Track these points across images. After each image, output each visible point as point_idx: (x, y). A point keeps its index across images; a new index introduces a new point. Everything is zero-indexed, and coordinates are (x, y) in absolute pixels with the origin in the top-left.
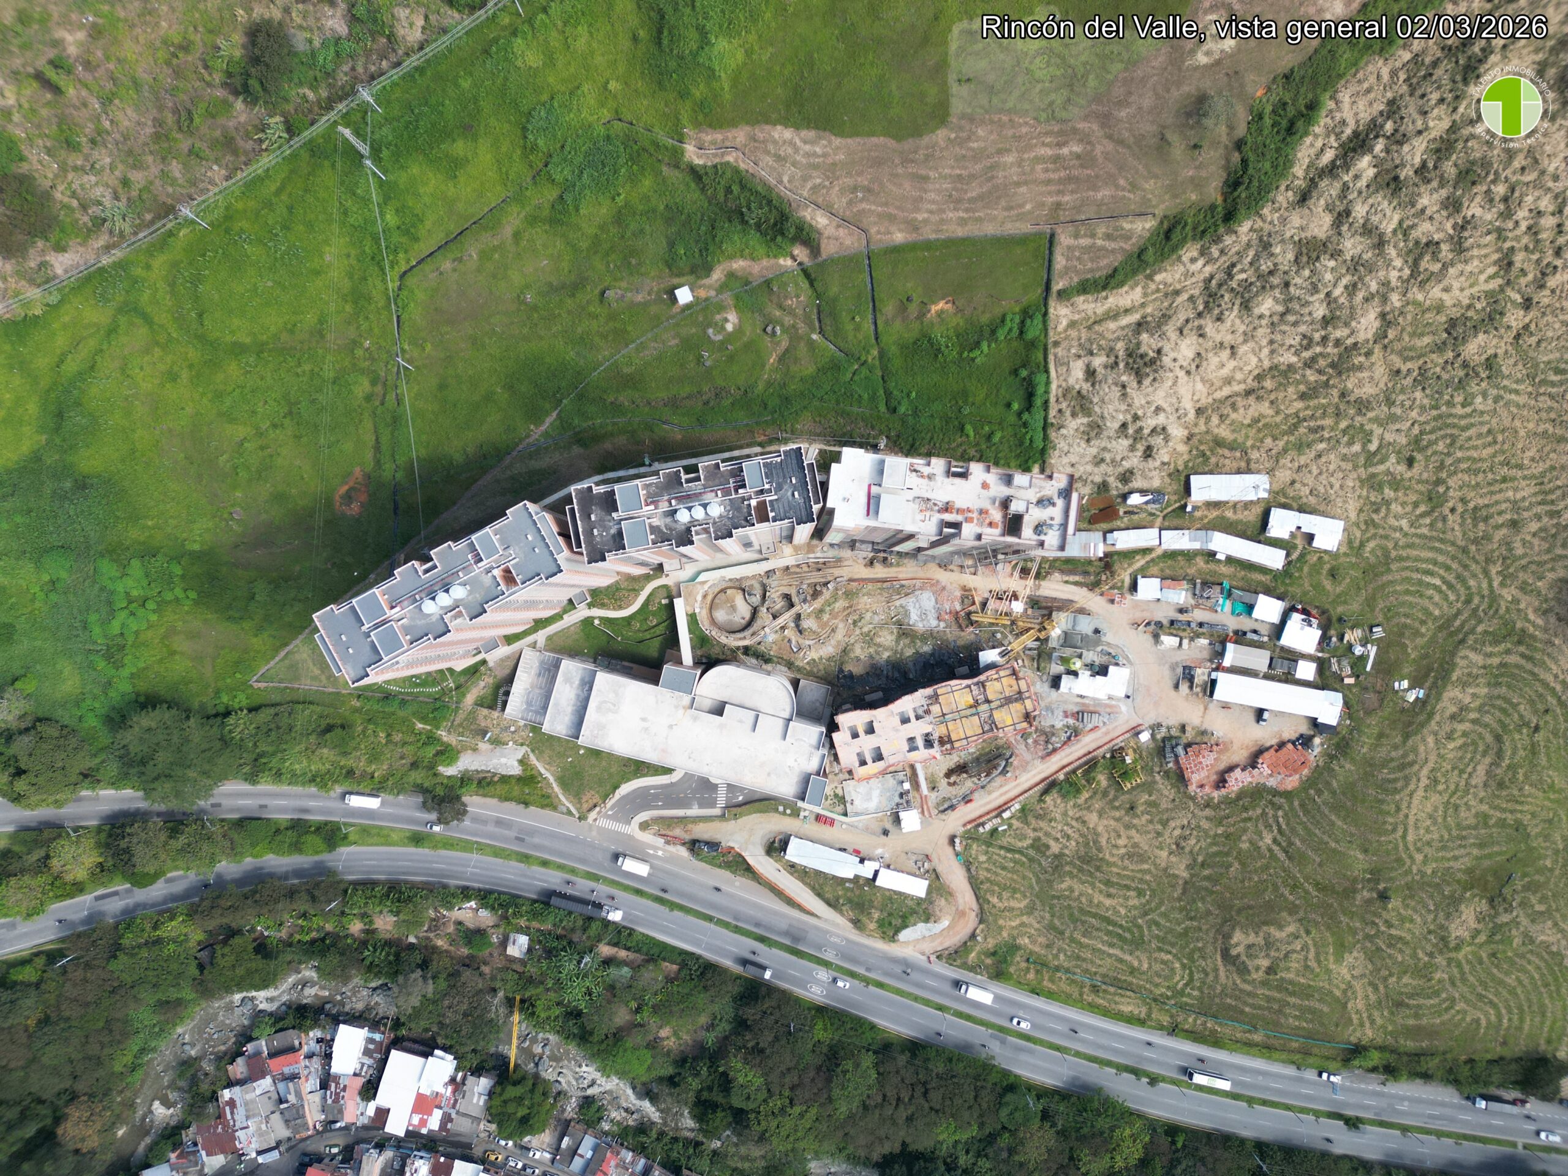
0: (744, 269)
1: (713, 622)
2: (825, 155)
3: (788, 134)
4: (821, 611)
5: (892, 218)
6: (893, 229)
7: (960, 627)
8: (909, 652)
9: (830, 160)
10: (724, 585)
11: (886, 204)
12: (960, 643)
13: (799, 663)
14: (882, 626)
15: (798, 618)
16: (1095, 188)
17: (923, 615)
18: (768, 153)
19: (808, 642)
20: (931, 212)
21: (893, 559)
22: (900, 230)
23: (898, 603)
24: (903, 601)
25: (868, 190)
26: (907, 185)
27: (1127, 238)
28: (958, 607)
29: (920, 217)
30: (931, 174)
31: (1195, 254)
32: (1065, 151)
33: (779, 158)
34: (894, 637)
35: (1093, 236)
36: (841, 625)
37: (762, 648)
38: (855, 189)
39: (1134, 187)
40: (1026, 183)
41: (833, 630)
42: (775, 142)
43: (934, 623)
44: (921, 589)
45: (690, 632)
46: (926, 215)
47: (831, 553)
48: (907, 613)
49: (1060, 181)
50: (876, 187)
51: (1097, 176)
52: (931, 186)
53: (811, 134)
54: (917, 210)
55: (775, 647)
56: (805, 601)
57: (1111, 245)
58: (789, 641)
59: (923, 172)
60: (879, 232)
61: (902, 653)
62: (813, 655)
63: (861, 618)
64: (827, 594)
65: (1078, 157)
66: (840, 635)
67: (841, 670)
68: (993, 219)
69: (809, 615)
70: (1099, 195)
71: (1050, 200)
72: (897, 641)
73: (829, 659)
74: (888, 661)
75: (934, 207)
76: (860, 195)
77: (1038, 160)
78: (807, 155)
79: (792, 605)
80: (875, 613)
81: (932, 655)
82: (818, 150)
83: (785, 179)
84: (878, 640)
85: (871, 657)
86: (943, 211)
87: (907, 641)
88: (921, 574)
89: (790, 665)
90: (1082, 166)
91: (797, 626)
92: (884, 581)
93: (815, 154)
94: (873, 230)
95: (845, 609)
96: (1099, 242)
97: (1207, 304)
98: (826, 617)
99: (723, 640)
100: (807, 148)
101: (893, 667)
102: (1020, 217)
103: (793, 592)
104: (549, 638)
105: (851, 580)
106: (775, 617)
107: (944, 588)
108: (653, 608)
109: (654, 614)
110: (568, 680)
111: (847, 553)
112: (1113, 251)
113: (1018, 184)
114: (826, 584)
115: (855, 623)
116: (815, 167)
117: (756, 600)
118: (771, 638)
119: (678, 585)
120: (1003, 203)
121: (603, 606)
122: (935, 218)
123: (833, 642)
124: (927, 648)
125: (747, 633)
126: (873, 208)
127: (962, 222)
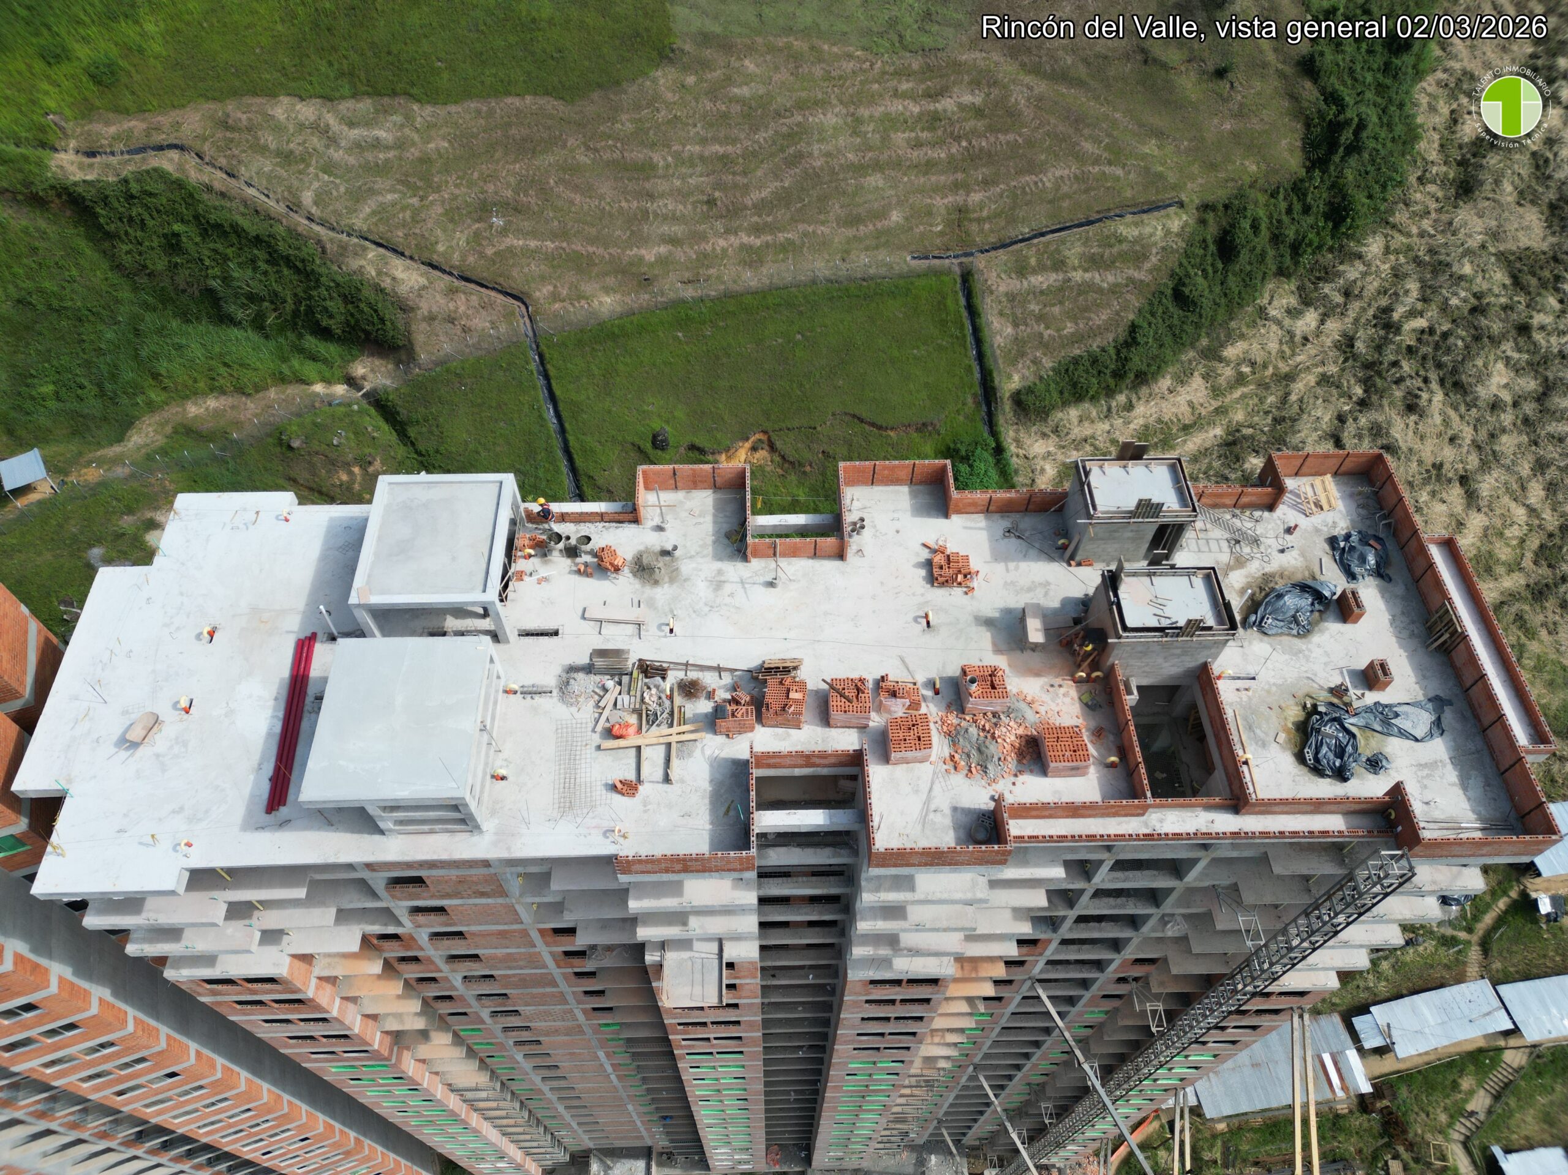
0: (217, 413)
2: (401, 145)
3: (307, 111)
5: (582, 265)
6: (588, 287)
9: (413, 153)
11: (562, 234)
16: (1033, 168)
18: (263, 150)
20: (673, 241)
22: (607, 290)
25: (516, 209)
26: (606, 188)
27: (1138, 257)
29: (650, 254)
30: (656, 158)
31: (1293, 301)
32: (947, 104)
33: (286, 157)
35: (1059, 265)
38: (483, 210)
39: (1117, 154)
40: (877, 166)
42: (279, 129)
46: (663, 249)
49: (953, 164)
50: (532, 199)
51: (1030, 143)
52: (662, 186)
53: (365, 106)
54: (643, 240)
57: (1108, 279)
59: (637, 155)
60: (555, 297)
65: (979, 112)
68: (825, 244)
70: (1048, 180)
71: (941, 203)
75: (678, 230)
76: (498, 221)
77: (891, 123)
78: (358, 146)
82: (382, 134)
83: (307, 198)
86: (703, 237)
90: (992, 129)
93: (377, 144)
94: (541, 293)
96: (1078, 276)
97: (1368, 384)
100: (355, 133)
102: (884, 239)
112: (1115, 290)
113: (860, 169)
116: (382, 169)
120: (836, 209)
122: (682, 254)
126: (533, 244)
127: (752, 258)
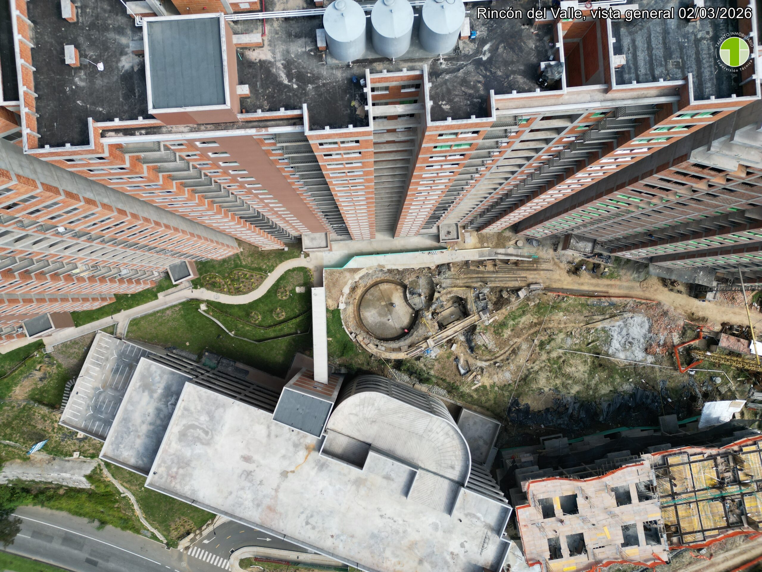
1: (360, 322)
4: (503, 325)
7: (673, 364)
8: (605, 389)
10: (381, 276)
12: (670, 384)
13: (465, 389)
14: (574, 352)
15: (472, 330)
17: (628, 344)
19: (480, 364)
21: (607, 268)
23: (599, 326)
24: (606, 324)
28: (676, 340)
34: (587, 368)
36: (524, 346)
37: (420, 365)
41: (514, 352)
43: (639, 355)
44: (633, 311)
45: (329, 333)
47: (527, 250)
48: (608, 340)
55: (437, 366)
56: (484, 309)
58: (457, 359)
61: (596, 390)
62: (485, 380)
63: (551, 340)
64: (515, 304)
66: (522, 359)
67: (516, 403)
69: (486, 328)
72: (592, 373)
73: (503, 387)
74: (576, 398)
79: (465, 313)
80: (570, 335)
81: (633, 396)
84: (568, 370)
85: (556, 389)
87: (604, 375)
88: (638, 292)
89: (451, 389)
91: (469, 341)
92: (591, 295)
95: (532, 325)
98: (507, 333)
99: (372, 349)
101: (582, 405)
103: (470, 296)
104: (134, 322)
105: (548, 289)
106: (442, 326)
107: (665, 314)
108: (282, 297)
109: (283, 305)
110: (146, 387)
111: (547, 253)
114: (516, 291)
115: (542, 345)
117: (419, 301)
118: (433, 354)
119: (320, 270)
121: (213, 286)
123: (512, 367)
124: (627, 387)
125: (404, 343)
